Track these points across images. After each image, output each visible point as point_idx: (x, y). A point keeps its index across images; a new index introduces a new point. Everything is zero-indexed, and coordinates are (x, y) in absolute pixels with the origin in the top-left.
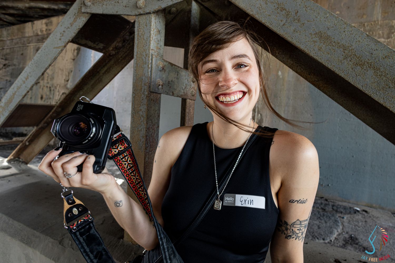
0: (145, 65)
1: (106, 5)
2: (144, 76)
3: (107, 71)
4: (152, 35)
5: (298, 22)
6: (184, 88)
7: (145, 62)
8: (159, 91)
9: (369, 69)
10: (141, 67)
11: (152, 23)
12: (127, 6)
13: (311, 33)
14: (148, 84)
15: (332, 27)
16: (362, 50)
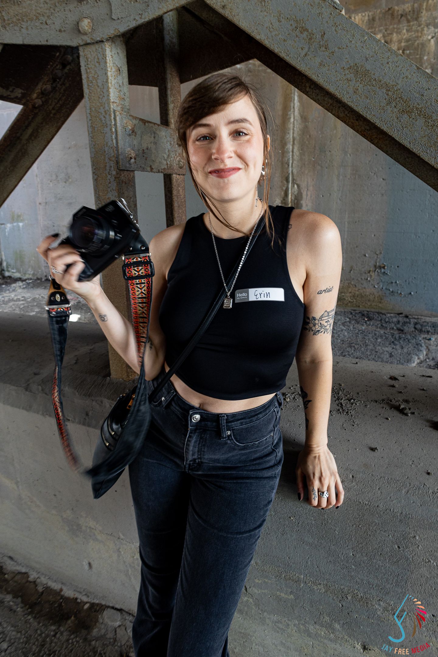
0: (105, 129)
1: (27, 29)
2: (107, 146)
3: (34, 135)
4: (110, 78)
5: (325, 49)
6: (166, 156)
7: (105, 124)
8: (131, 167)
9: (418, 117)
10: (100, 131)
11: (107, 58)
12: (63, 29)
13: (343, 68)
14: (114, 158)
15: (372, 57)
16: (410, 91)
